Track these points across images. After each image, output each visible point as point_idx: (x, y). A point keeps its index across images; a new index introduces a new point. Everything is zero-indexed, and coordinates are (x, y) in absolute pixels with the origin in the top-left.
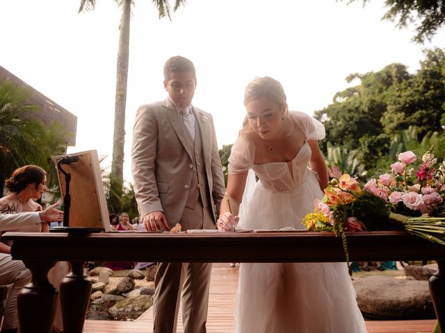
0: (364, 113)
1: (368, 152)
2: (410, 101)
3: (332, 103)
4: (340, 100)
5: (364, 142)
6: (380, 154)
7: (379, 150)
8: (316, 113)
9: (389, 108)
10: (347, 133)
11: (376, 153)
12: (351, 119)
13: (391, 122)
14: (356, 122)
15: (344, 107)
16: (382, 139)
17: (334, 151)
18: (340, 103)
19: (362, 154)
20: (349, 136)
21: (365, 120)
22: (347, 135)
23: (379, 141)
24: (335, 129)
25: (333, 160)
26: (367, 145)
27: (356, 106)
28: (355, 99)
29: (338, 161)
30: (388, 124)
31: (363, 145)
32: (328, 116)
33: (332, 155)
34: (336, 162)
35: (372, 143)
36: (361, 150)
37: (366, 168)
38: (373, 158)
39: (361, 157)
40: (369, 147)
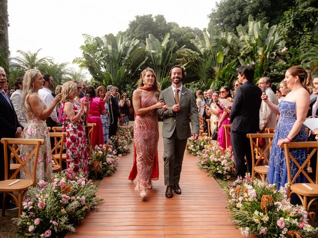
1: (293, 26)
5: (289, 16)
6: (305, 30)
7: (304, 25)
10: (260, 10)
11: (301, 29)
16: (309, 13)
17: (256, 25)
19: (286, 29)
20: (262, 14)
22: (260, 13)
23: (305, 15)
25: (253, 35)
26: (292, 19)
29: (259, 36)
31: (287, 18)
33: (253, 30)
34: (257, 37)
35: (298, 17)
36: (285, 25)
37: (287, 45)
38: (298, 33)
39: (284, 32)
40: (295, 21)
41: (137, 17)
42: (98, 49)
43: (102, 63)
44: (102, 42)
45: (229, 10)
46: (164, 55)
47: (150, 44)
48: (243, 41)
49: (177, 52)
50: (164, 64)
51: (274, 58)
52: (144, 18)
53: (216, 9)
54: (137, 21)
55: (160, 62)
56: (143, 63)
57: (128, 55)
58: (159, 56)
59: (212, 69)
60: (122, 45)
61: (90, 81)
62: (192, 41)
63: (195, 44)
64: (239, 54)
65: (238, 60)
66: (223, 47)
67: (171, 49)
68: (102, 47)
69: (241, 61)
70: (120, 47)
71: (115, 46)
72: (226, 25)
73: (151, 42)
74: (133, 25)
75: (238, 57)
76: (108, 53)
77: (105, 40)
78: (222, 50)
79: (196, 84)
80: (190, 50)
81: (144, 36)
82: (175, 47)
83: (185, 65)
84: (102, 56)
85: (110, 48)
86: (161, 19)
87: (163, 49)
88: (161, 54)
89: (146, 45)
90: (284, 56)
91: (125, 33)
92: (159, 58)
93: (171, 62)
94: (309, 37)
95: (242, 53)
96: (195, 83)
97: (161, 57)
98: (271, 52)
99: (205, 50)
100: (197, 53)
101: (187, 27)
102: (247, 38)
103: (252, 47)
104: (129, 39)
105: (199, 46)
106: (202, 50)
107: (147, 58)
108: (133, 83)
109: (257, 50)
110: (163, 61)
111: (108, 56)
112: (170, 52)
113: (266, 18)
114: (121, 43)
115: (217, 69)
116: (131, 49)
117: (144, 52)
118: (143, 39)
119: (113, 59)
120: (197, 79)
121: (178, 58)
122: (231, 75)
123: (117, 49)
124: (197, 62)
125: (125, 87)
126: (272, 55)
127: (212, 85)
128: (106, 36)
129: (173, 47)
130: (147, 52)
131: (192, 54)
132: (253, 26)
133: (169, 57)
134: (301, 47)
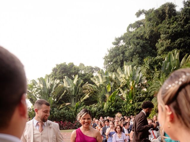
0: (146, 39)
1: (149, 68)
2: (175, 31)
3: (126, 32)
4: (131, 30)
5: (147, 62)
6: (156, 70)
7: (155, 67)
8: (116, 39)
9: (162, 36)
10: (135, 53)
11: (153, 69)
12: (138, 44)
13: (162, 46)
14: (141, 46)
15: (134, 35)
17: (128, 67)
18: (131, 32)
19: (145, 70)
20: (136, 56)
21: (146, 44)
22: (135, 55)
23: (156, 61)
24: (128, 51)
25: (127, 74)
26: (148, 64)
27: (141, 34)
28: (141, 30)
30: (160, 47)
31: (146, 63)
32: (124, 42)
33: (127, 71)
34: (129, 75)
35: (151, 62)
36: (145, 67)
37: (147, 79)
38: (152, 72)
39: (144, 72)
40: (150, 65)
41: (57, 65)
42: (34, 87)
43: (38, 96)
44: (36, 83)
45: (116, 54)
46: (76, 88)
47: (66, 82)
48: (121, 78)
49: (83, 87)
50: (76, 94)
51: (140, 87)
52: (61, 65)
53: (108, 53)
54: (57, 67)
55: (73, 93)
56: (63, 94)
57: (53, 90)
58: (72, 90)
59: (105, 95)
60: (49, 83)
61: (31, 108)
62: (92, 79)
63: (94, 81)
64: (119, 86)
65: (119, 90)
66: (110, 82)
67: (80, 85)
68: (37, 86)
69: (121, 90)
70: (48, 85)
71: (44, 84)
72: (114, 64)
73: (67, 81)
74: (55, 70)
75: (119, 88)
76: (41, 89)
77: (38, 81)
78: (110, 84)
79: (96, 106)
80: (91, 85)
81: (62, 77)
82: (82, 83)
83: (88, 94)
84: (37, 91)
85: (42, 86)
86: (72, 65)
87: (75, 85)
88: (73, 88)
89: (64, 83)
90: (146, 85)
91: (50, 75)
92: (72, 91)
93: (80, 93)
94: (158, 74)
95: (121, 85)
96: (95, 104)
97: (74, 90)
98: (138, 84)
99: (100, 84)
100: (95, 87)
101: (90, 66)
102: (123, 76)
103: (127, 81)
104: (53, 79)
105: (96, 82)
106: (98, 85)
107: (65, 91)
108: (58, 107)
109: (129, 83)
110: (75, 92)
111: (41, 91)
112: (79, 87)
113: (139, 58)
114: (48, 82)
115: (107, 95)
116: (55, 86)
117: (63, 88)
118: (61, 78)
119: (44, 93)
120: (96, 102)
121: (84, 90)
122: (116, 99)
123: (46, 86)
124: (95, 92)
125: (53, 110)
126: (139, 85)
127: (105, 105)
128: (38, 79)
129: (81, 84)
130: (65, 87)
131: (92, 87)
132: (127, 68)
133: (79, 89)
134: (154, 80)
